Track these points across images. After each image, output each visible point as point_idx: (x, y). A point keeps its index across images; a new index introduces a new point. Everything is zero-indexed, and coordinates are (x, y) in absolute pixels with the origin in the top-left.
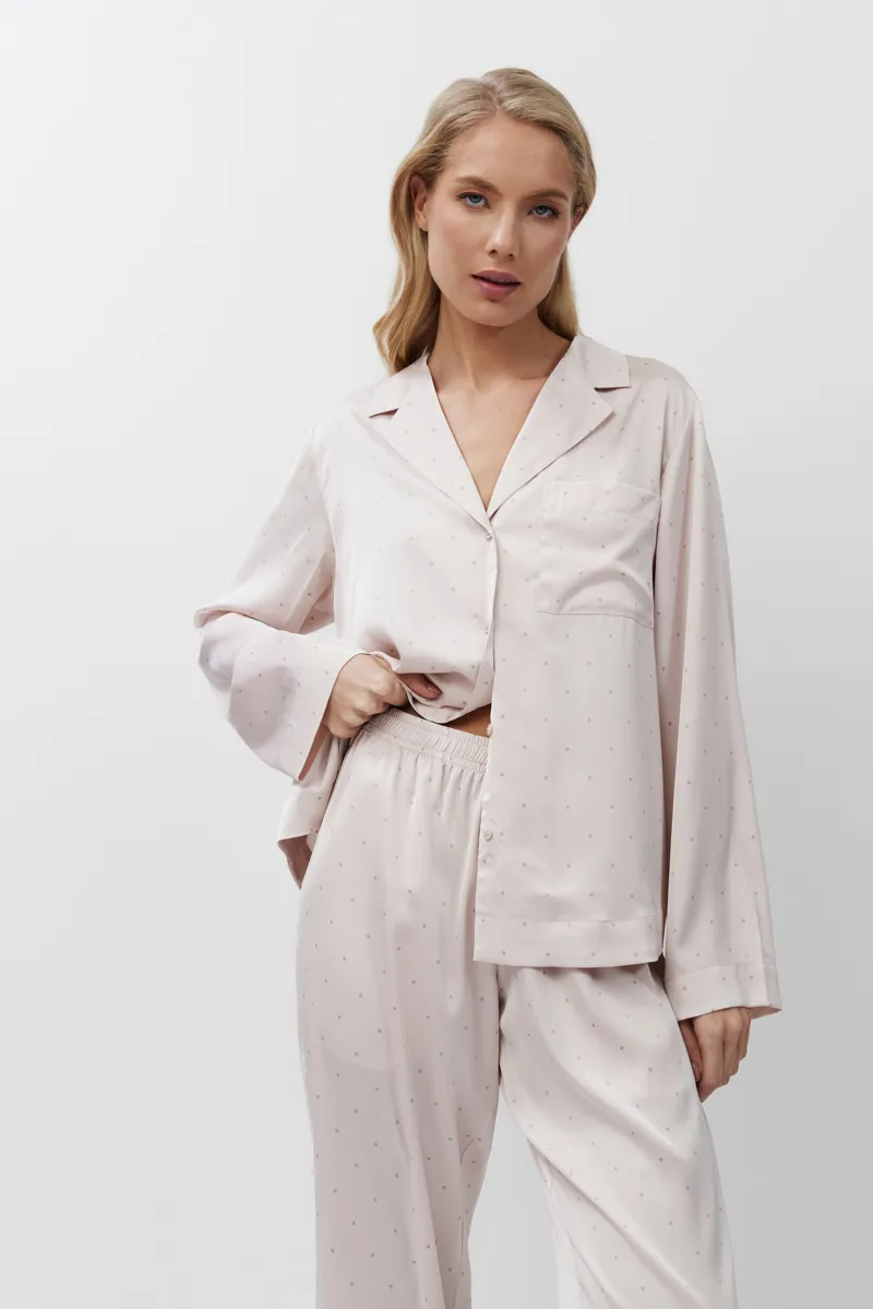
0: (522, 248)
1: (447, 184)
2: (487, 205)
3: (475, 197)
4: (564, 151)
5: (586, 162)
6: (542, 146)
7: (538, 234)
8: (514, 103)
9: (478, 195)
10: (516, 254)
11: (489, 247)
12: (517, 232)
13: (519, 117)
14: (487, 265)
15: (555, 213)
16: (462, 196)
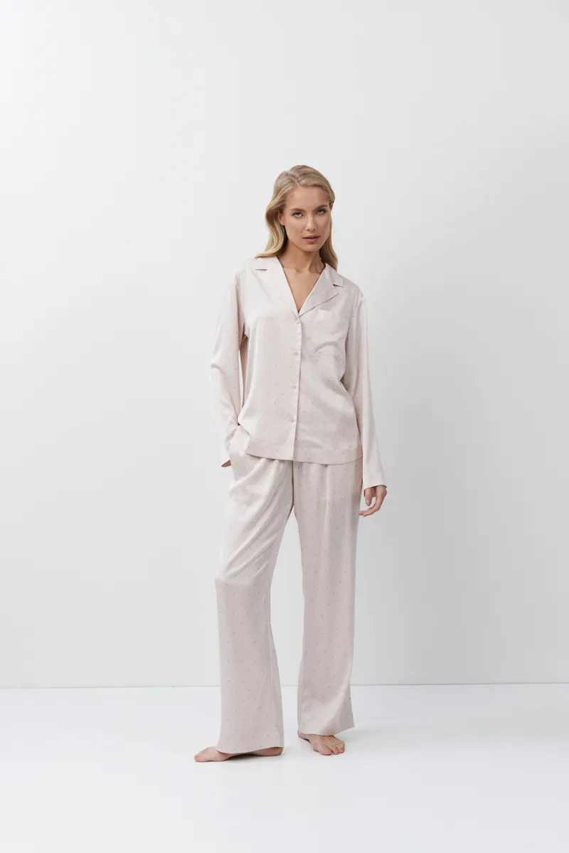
0: (317, 226)
1: (288, 211)
2: (302, 215)
3: (298, 214)
4: (322, 191)
5: (330, 192)
6: (316, 192)
7: (321, 220)
8: (303, 182)
9: (298, 213)
10: (316, 228)
11: (307, 229)
12: (315, 223)
13: (305, 186)
14: (308, 234)
15: (325, 211)
16: (294, 214)
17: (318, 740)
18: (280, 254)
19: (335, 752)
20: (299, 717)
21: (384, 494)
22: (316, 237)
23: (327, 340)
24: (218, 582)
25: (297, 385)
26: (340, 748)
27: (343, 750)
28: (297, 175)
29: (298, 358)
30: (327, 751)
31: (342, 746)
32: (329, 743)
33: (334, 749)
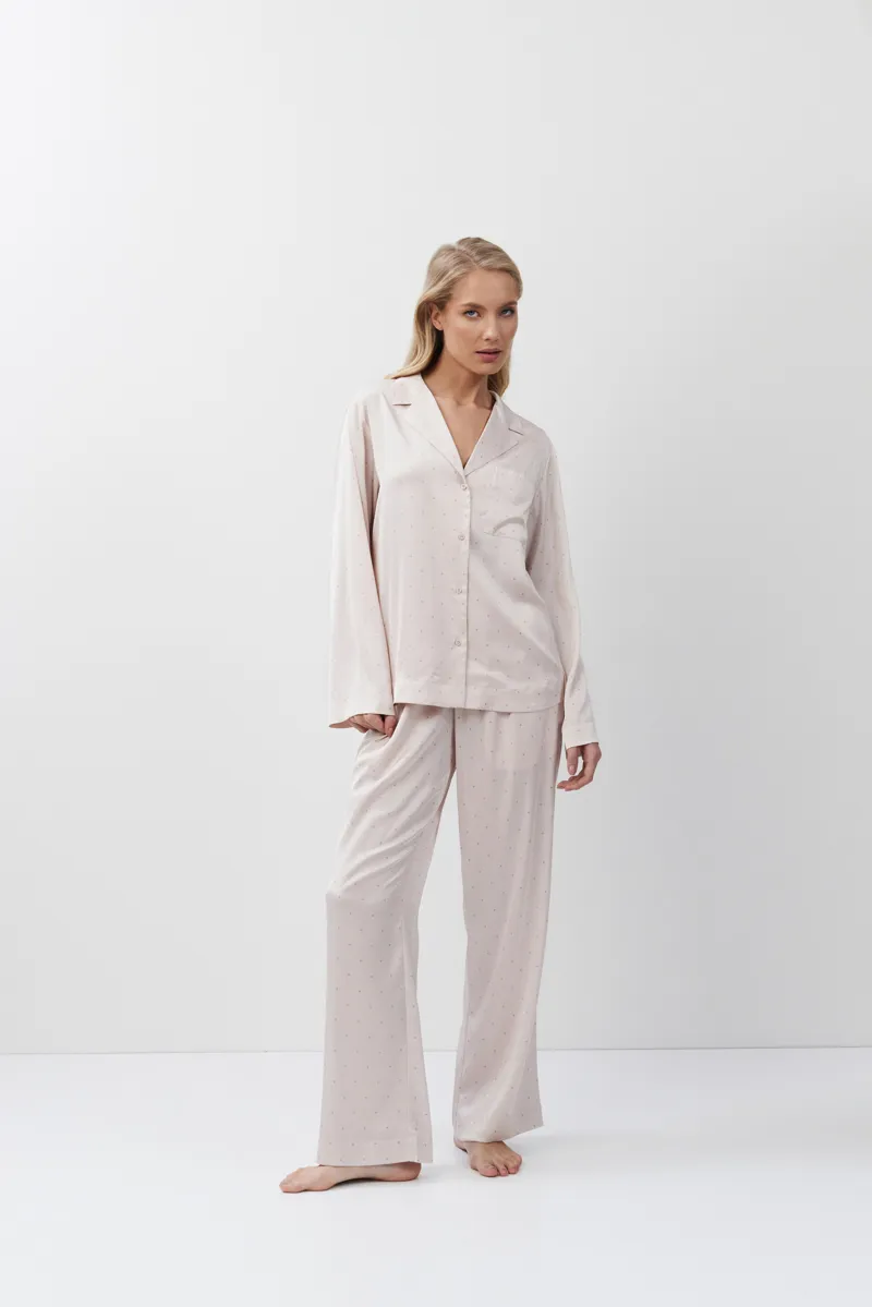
0: (499, 334)
1: (456, 306)
2: (479, 315)
3: (471, 312)
4: (507, 279)
7: (506, 324)
8: (485, 262)
9: (473, 311)
10: (498, 337)
11: (485, 338)
12: (499, 329)
13: (489, 269)
14: (485, 346)
15: (510, 310)
16: (465, 313)
17: (478, 1151)
18: (426, 372)
19: (502, 1172)
20: (455, 1114)
21: (598, 756)
22: (496, 352)
23: (511, 516)
24: (330, 899)
25: (464, 588)
26: (511, 1165)
27: (517, 1169)
28: (474, 253)
29: (465, 546)
30: (490, 1170)
31: (515, 1163)
32: (497, 1158)
33: (501, 1167)
